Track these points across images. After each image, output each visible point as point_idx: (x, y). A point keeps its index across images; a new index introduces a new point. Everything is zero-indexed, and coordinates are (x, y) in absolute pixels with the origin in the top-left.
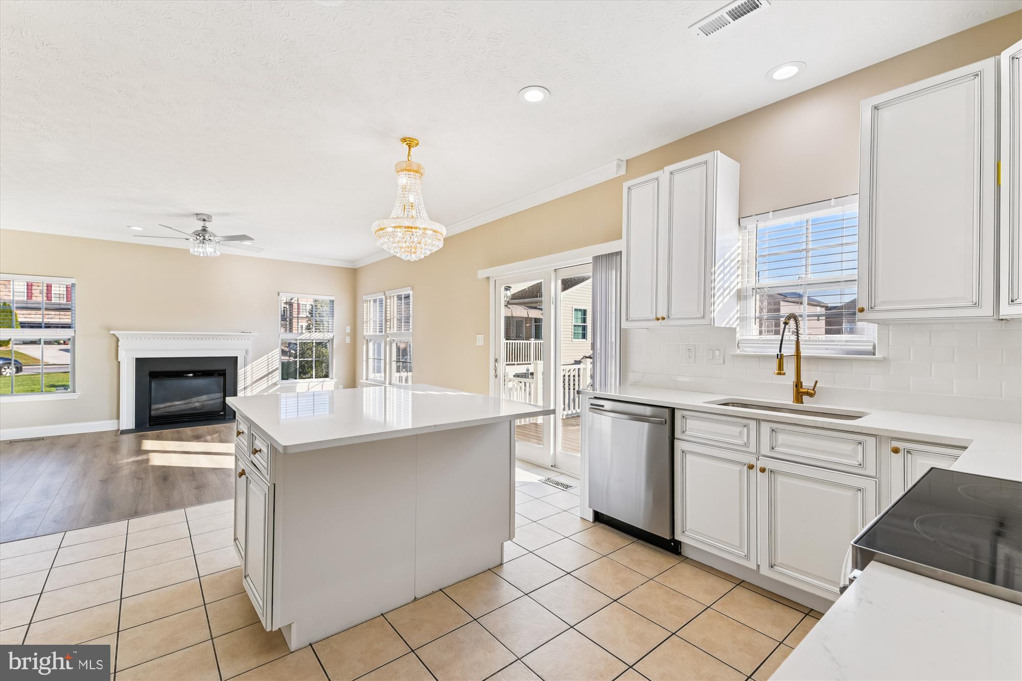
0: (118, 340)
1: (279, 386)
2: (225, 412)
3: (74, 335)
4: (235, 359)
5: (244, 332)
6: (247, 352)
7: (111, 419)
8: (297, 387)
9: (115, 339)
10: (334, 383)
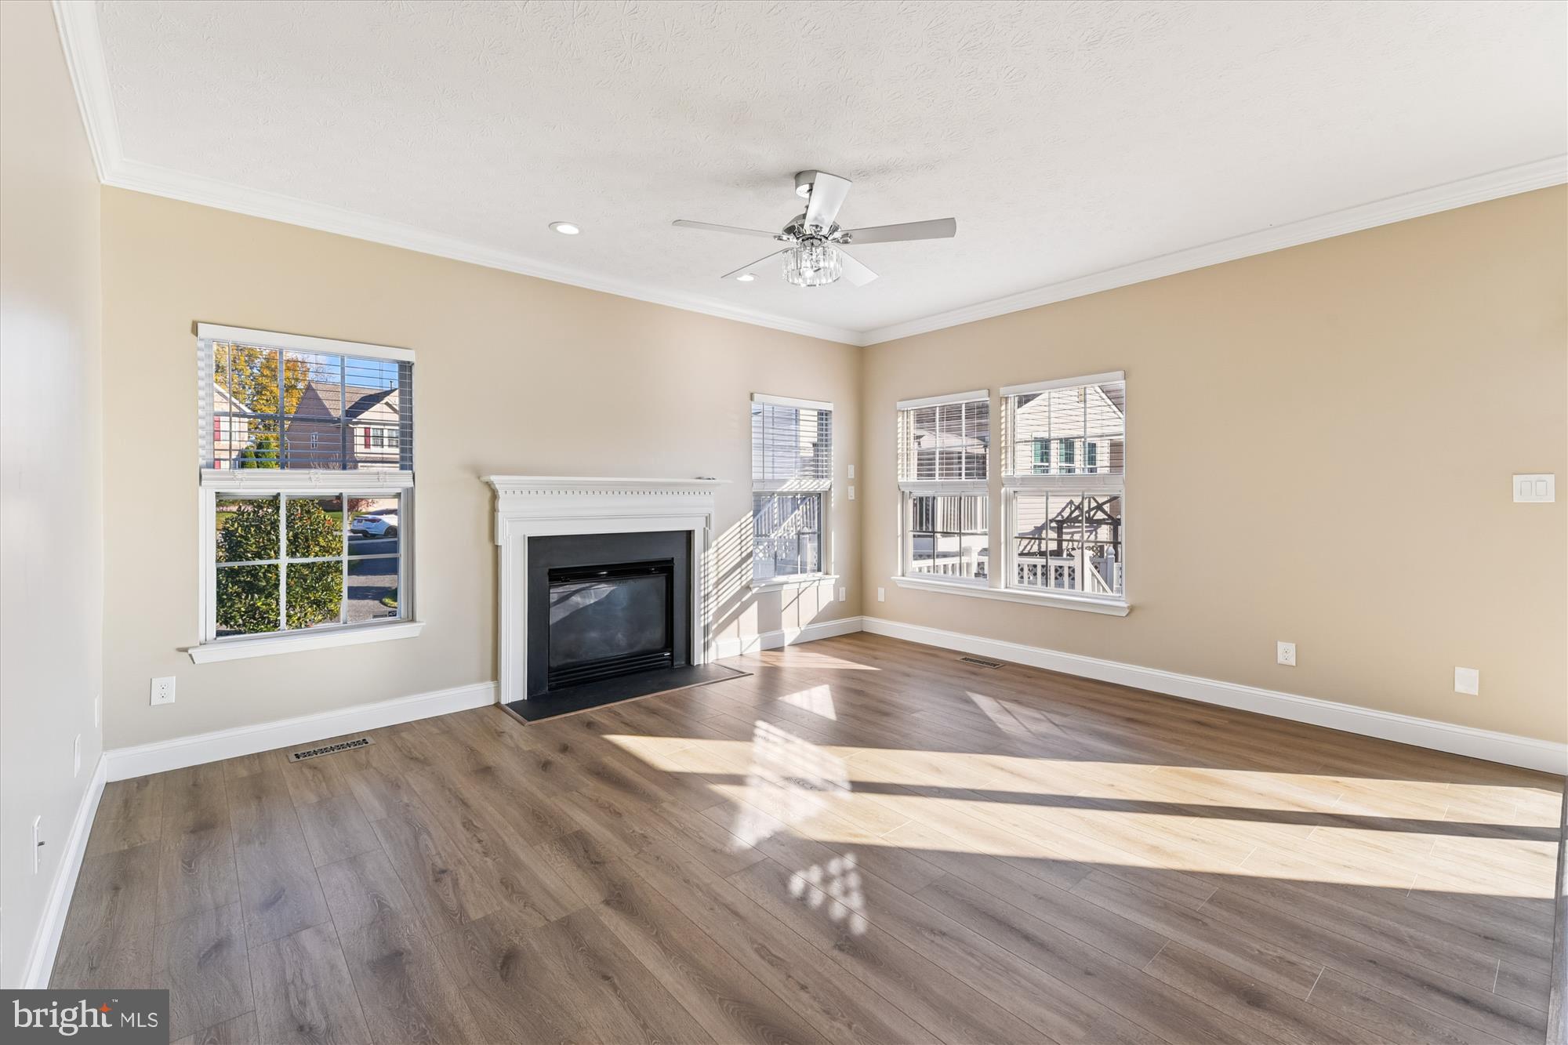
0: (494, 496)
1: (755, 591)
2: (672, 652)
3: (411, 484)
4: (689, 535)
5: (700, 478)
6: (708, 519)
7: (482, 679)
8: (783, 592)
9: (488, 494)
10: (833, 581)
